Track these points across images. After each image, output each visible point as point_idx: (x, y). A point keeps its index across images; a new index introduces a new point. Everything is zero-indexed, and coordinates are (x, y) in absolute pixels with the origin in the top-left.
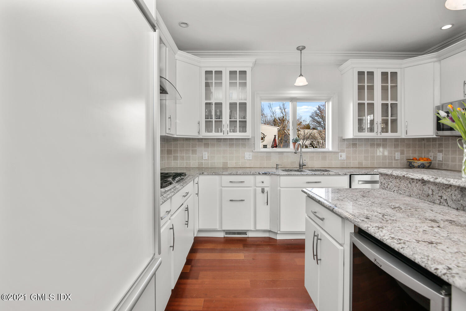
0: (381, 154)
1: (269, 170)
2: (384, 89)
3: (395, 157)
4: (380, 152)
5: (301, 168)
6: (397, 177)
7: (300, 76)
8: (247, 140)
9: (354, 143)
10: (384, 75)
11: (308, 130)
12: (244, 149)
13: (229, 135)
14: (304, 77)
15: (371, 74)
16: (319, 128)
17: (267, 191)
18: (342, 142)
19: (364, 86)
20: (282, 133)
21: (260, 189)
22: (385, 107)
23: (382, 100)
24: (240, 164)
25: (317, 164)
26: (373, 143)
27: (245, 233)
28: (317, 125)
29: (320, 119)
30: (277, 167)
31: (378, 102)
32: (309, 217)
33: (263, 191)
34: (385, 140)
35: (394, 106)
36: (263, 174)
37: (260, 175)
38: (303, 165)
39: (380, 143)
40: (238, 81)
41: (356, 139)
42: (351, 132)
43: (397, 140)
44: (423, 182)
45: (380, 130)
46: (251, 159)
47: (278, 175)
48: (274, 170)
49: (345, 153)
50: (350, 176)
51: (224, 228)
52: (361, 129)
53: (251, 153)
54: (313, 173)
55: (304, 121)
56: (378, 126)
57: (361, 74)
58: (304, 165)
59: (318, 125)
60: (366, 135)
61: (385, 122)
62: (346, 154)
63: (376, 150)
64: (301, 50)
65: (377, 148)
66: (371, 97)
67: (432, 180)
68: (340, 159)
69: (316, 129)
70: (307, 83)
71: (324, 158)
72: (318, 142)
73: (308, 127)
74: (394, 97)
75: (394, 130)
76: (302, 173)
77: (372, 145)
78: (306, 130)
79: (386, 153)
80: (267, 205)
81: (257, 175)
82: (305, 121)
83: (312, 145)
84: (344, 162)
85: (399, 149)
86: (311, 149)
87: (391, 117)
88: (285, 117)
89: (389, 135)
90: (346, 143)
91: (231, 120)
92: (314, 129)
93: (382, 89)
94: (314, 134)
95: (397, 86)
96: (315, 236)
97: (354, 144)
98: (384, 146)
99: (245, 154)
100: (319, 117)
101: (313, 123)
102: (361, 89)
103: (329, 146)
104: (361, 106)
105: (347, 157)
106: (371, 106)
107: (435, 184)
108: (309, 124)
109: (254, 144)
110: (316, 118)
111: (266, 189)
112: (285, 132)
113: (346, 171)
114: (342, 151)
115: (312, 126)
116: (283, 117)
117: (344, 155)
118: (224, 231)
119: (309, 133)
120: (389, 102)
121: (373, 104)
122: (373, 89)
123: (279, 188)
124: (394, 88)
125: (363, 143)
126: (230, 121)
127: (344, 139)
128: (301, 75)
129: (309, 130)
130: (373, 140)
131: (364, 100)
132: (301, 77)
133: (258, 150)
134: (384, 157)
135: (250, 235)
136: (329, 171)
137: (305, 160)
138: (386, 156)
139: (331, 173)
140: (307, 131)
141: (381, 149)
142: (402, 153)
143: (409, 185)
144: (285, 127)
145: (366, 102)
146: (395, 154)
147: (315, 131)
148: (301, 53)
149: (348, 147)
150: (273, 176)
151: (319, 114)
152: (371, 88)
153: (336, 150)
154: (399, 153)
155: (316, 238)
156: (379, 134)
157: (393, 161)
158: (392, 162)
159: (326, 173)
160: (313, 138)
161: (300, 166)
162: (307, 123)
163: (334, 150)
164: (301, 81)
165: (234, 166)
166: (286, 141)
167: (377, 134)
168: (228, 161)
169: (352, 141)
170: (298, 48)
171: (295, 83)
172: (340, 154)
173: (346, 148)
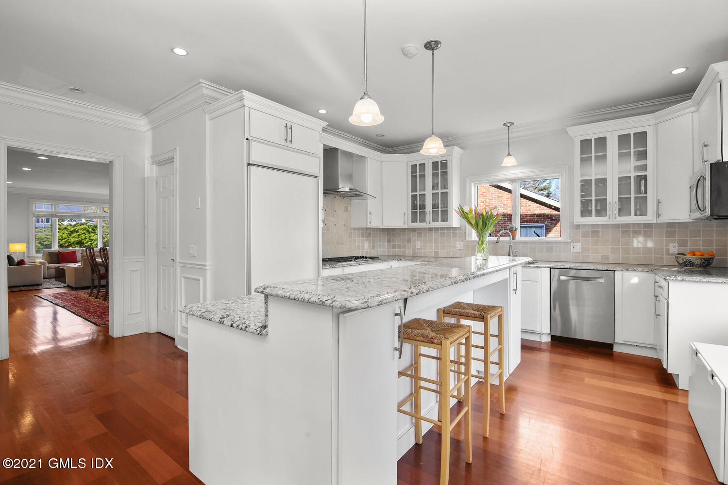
0: (640, 245)
3: (668, 250)
4: (639, 242)
8: (457, 229)
9: (595, 229)
12: (455, 238)
13: (431, 224)
14: (514, 156)
18: (577, 229)
24: (452, 253)
39: (640, 229)
46: (462, 249)
49: (580, 244)
53: (462, 243)
57: (585, 142)
62: (581, 245)
63: (633, 240)
65: (633, 237)
68: (572, 250)
79: (650, 244)
84: (579, 256)
85: (677, 238)
87: (635, 194)
90: (581, 230)
91: (434, 209)
95: (647, 150)
97: (595, 231)
98: (647, 234)
99: (454, 243)
105: (583, 248)
109: (465, 233)
114: (578, 241)
117: (578, 246)
120: (632, 174)
121: (605, 180)
122: (606, 158)
125: (610, 230)
126: (432, 210)
127: (578, 226)
128: (509, 155)
132: (509, 157)
134: (647, 250)
138: (650, 249)
141: (641, 239)
145: (594, 177)
146: (667, 246)
148: (509, 129)
149: (585, 235)
153: (566, 239)
154: (677, 244)
157: (665, 256)
158: (662, 258)
163: (562, 241)
164: (509, 161)
165: (445, 255)
168: (440, 251)
169: (592, 228)
170: (504, 125)
171: (502, 164)
172: (572, 244)
173: (582, 237)
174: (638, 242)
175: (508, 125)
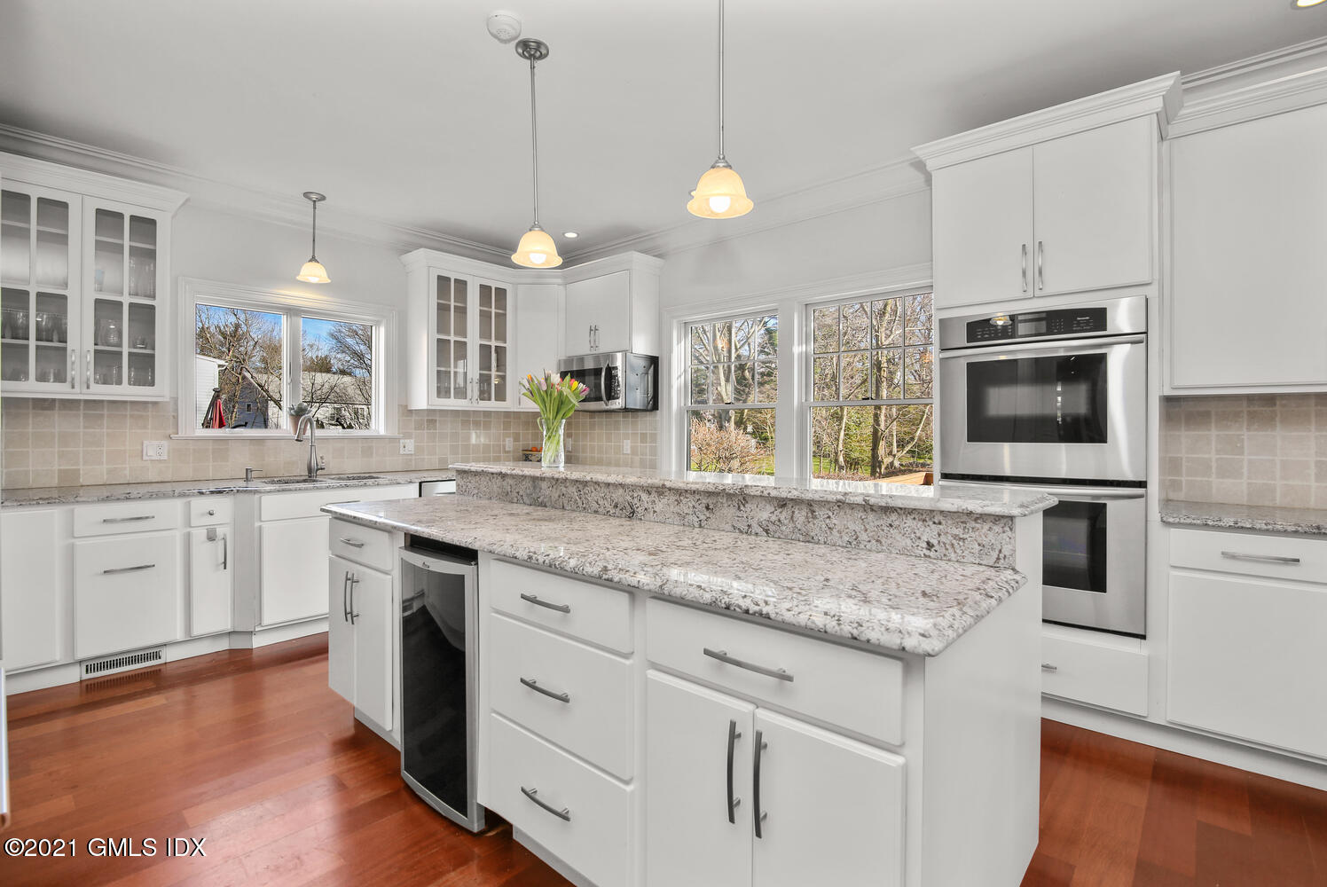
1: (231, 485)
2: (485, 316)
3: (504, 446)
5: (312, 474)
6: (476, 474)
7: (310, 261)
8: (150, 405)
9: (431, 418)
10: (485, 290)
11: (324, 374)
12: (139, 431)
13: (91, 390)
14: (323, 265)
15: (461, 285)
16: (358, 372)
17: (225, 535)
18: (407, 416)
19: (450, 305)
20: (234, 380)
21: (204, 532)
22: (485, 350)
23: (480, 337)
24: (127, 472)
25: (353, 465)
26: (467, 418)
27: (157, 656)
28: (352, 361)
29: (362, 347)
30: (249, 477)
31: (473, 340)
32: (337, 556)
33: (211, 538)
34: (487, 414)
35: (501, 352)
36: (212, 492)
37: (203, 498)
38: (317, 470)
39: (480, 419)
40: (127, 243)
41: (434, 410)
42: (422, 396)
43: (507, 414)
44: (503, 476)
45: (476, 393)
46: (164, 456)
47: (255, 492)
48: (242, 484)
49: (412, 441)
50: (420, 484)
51: (80, 655)
52: (442, 391)
54: (343, 483)
55: (311, 346)
56: (472, 387)
57: (443, 281)
58: (322, 469)
59: (356, 363)
60: (452, 403)
61: (485, 380)
62: (415, 442)
63: (472, 432)
64: (315, 201)
66: (462, 330)
67: (509, 472)
68: (401, 452)
69: (350, 375)
70: (329, 281)
71: (367, 452)
72: (356, 413)
73: (324, 366)
74: (501, 335)
75: (501, 396)
76: (318, 485)
77: (466, 423)
78: (318, 374)
80: (225, 568)
81: (193, 495)
82: (315, 347)
83: (338, 421)
84: (411, 460)
85: (511, 430)
86: (337, 431)
87: (497, 371)
88: (244, 328)
89: (492, 405)
90: (414, 418)
91: (100, 348)
92: (343, 372)
93: (480, 315)
94: (345, 388)
95: (505, 315)
96: (347, 579)
97: (431, 420)
98: (487, 426)
99: (145, 445)
100: (359, 341)
101: (339, 356)
102: (443, 309)
103: (379, 425)
104: (442, 345)
105: (417, 448)
106: (461, 347)
107: (513, 476)
108: (326, 357)
110: (350, 341)
111: (220, 531)
112: (244, 378)
113: (413, 476)
114: (407, 436)
115: (336, 366)
116: (237, 326)
117: (410, 445)
118: (80, 662)
119: (327, 386)
120: (493, 343)
121: (465, 344)
122: (466, 313)
123: (257, 524)
124: (502, 318)
125: (449, 418)
126: (96, 352)
127: (411, 411)
128: (313, 259)
129: (329, 375)
130: (466, 413)
131: (449, 334)
132: (313, 264)
133: (189, 434)
134: (486, 447)
135: (170, 655)
136: (377, 478)
137: (321, 458)
138: (489, 445)
139: (380, 481)
140: (320, 378)
142: (516, 439)
143: (490, 483)
144: (244, 360)
145: (452, 338)
146: (504, 441)
147: (347, 379)
148: (315, 208)
149: (419, 427)
150: (240, 496)
151: (360, 332)
152: (462, 311)
153: (394, 433)
154: (512, 440)
155: (349, 582)
156: (475, 404)
157: (502, 454)
159: (370, 482)
160: (342, 399)
161: (310, 470)
162: (322, 354)
163: (389, 434)
164: (314, 273)
165: (105, 479)
166: (249, 406)
167: (472, 403)
168: (81, 467)
169: (428, 415)
170: (306, 195)
171: (298, 274)
172: (401, 441)
173: (415, 429)
174: (476, 438)
175: (315, 199)
